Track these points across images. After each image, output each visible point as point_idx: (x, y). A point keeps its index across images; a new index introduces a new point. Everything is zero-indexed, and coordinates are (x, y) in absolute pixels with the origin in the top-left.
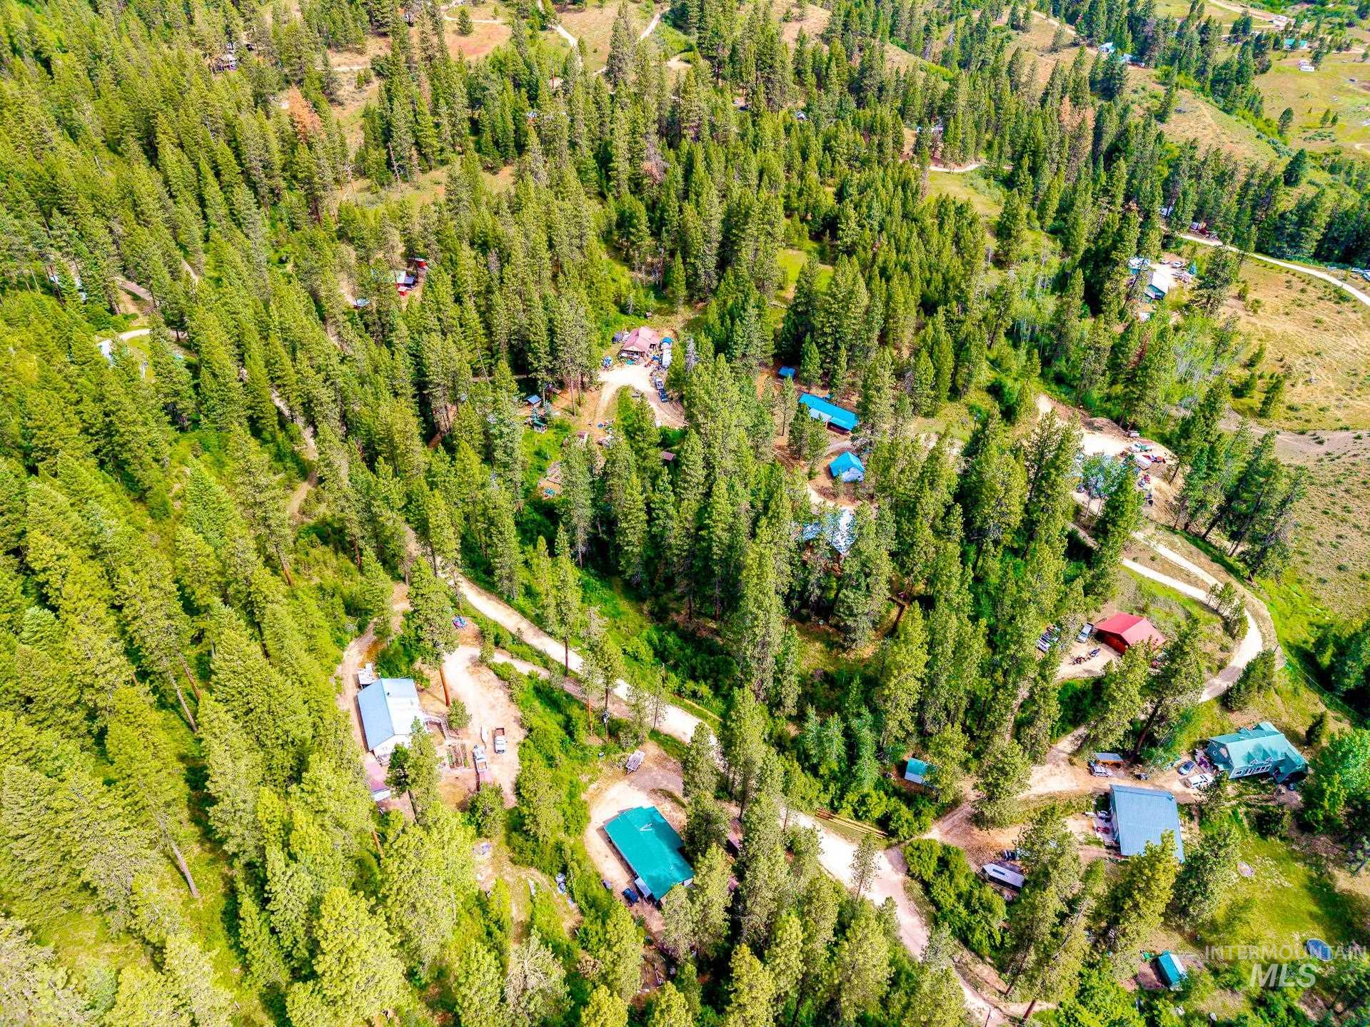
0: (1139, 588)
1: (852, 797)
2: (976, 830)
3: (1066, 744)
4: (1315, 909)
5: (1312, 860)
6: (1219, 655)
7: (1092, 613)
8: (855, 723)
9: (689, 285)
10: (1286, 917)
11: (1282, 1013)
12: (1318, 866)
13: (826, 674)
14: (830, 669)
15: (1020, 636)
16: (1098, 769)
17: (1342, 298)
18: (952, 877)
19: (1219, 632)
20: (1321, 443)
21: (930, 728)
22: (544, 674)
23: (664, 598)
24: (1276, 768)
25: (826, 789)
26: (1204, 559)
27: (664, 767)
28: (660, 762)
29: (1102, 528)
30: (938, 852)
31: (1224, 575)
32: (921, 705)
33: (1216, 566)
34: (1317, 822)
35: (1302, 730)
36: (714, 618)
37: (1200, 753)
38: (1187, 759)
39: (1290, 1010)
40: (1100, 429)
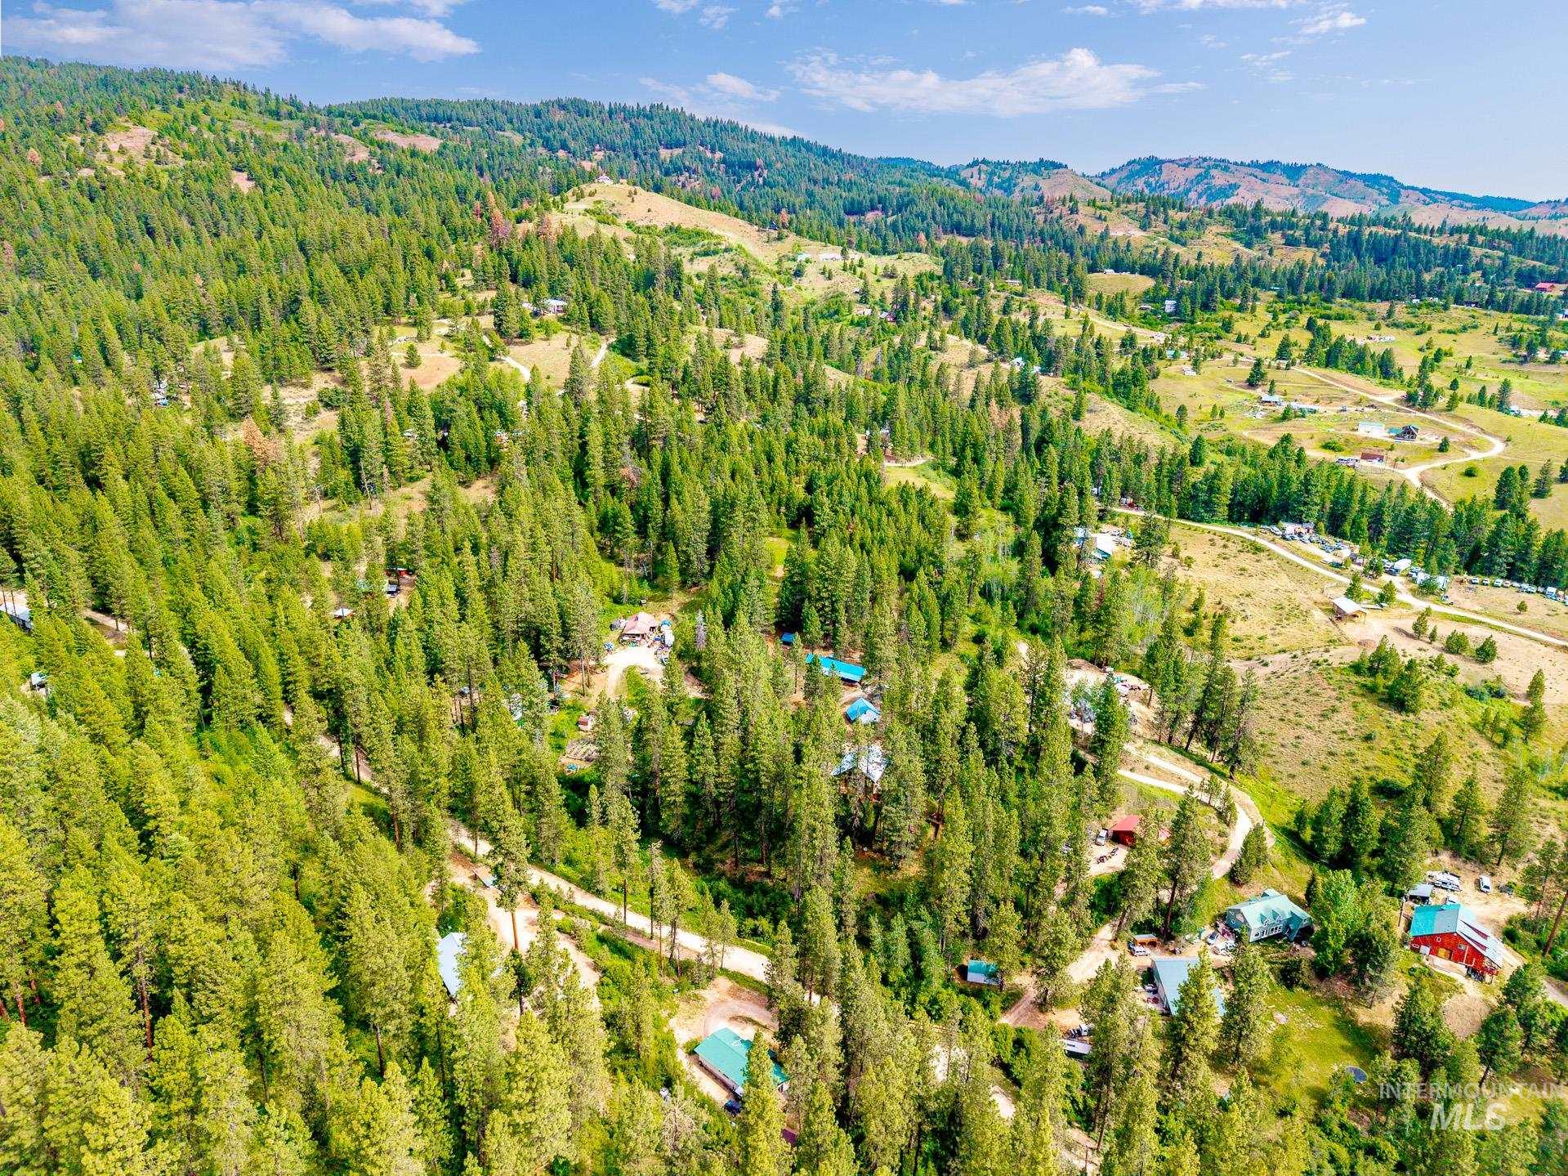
0: (1141, 793)
1: (923, 998)
2: (1041, 1016)
3: (1106, 932)
4: (1345, 1043)
5: (1334, 1002)
6: (1219, 841)
7: (1105, 820)
8: (916, 925)
9: (683, 572)
10: (1323, 1052)
11: (1336, 1129)
12: (1339, 1007)
13: (877, 896)
14: (882, 891)
15: (1049, 818)
16: (1137, 948)
17: (1258, 549)
18: (1028, 1054)
19: (1215, 821)
20: (1266, 665)
21: (983, 923)
22: (602, 929)
23: (707, 851)
24: (1287, 927)
25: (897, 995)
26: (1190, 764)
27: (739, 998)
28: (734, 993)
29: (1098, 745)
30: (1012, 1036)
31: (1208, 776)
32: (973, 898)
33: (1201, 768)
34: (1329, 963)
35: (1301, 895)
36: (760, 861)
37: (1222, 926)
38: (1211, 931)
39: (1342, 1126)
40: (1078, 668)
